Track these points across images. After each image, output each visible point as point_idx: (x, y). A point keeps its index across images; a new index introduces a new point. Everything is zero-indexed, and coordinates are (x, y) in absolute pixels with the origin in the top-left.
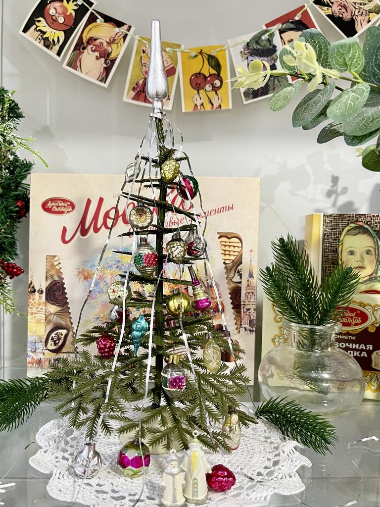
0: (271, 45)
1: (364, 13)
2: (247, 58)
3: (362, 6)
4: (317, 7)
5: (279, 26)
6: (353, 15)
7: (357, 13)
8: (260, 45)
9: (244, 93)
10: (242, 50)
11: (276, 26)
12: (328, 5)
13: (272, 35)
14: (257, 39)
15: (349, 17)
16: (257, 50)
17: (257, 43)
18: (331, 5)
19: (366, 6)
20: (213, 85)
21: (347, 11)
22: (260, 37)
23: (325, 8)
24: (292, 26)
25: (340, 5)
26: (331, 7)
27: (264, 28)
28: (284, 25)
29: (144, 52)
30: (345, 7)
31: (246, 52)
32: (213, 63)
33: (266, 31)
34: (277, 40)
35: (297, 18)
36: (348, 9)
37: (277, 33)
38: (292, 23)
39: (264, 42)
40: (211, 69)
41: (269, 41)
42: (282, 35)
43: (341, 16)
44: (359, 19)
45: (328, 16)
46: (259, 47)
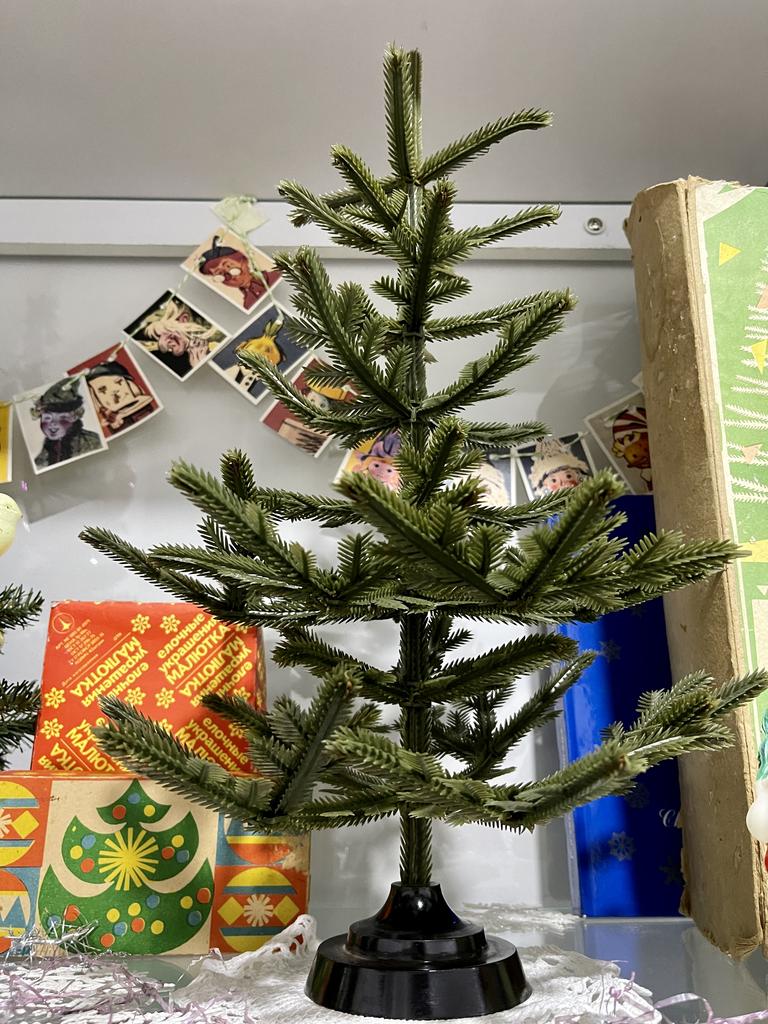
1: (202, 343)
4: (137, 343)
5: (87, 371)
7: (192, 344)
8: (59, 398)
9: (36, 460)
10: (34, 406)
12: (153, 339)
13: (76, 383)
14: (55, 391)
16: (54, 404)
17: (55, 395)
18: (157, 338)
21: (178, 343)
23: (149, 343)
25: (170, 337)
26: (156, 341)
28: (94, 370)
33: (68, 380)
34: (83, 390)
36: (181, 342)
37: (83, 381)
38: (104, 366)
42: (91, 383)
45: (153, 352)
46: (58, 400)
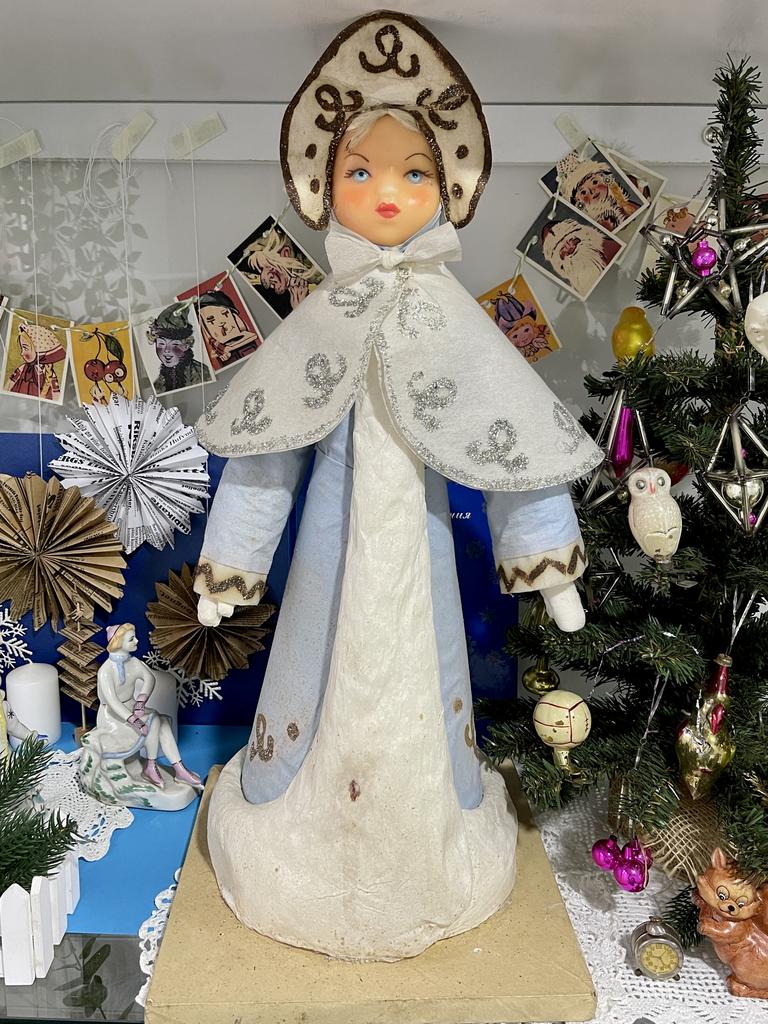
0: (185, 324)
2: (155, 341)
3: (299, 274)
6: (288, 286)
11: (191, 299)
15: (283, 288)
19: (305, 274)
20: (114, 374)
22: (171, 313)
24: (211, 299)
27: (177, 301)
29: (22, 330)
30: (277, 274)
31: (154, 333)
32: (112, 347)
35: (217, 289)
39: (176, 320)
40: (110, 354)
41: (183, 318)
43: (272, 286)
44: (295, 291)
